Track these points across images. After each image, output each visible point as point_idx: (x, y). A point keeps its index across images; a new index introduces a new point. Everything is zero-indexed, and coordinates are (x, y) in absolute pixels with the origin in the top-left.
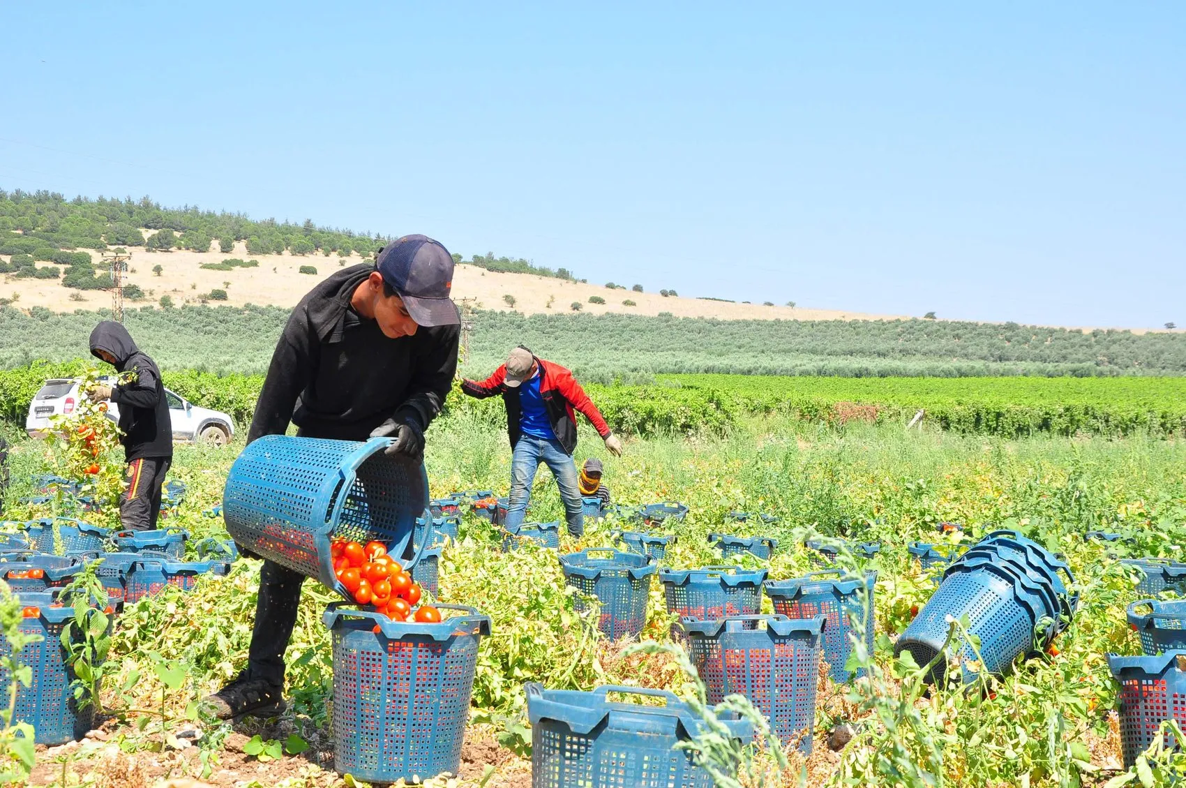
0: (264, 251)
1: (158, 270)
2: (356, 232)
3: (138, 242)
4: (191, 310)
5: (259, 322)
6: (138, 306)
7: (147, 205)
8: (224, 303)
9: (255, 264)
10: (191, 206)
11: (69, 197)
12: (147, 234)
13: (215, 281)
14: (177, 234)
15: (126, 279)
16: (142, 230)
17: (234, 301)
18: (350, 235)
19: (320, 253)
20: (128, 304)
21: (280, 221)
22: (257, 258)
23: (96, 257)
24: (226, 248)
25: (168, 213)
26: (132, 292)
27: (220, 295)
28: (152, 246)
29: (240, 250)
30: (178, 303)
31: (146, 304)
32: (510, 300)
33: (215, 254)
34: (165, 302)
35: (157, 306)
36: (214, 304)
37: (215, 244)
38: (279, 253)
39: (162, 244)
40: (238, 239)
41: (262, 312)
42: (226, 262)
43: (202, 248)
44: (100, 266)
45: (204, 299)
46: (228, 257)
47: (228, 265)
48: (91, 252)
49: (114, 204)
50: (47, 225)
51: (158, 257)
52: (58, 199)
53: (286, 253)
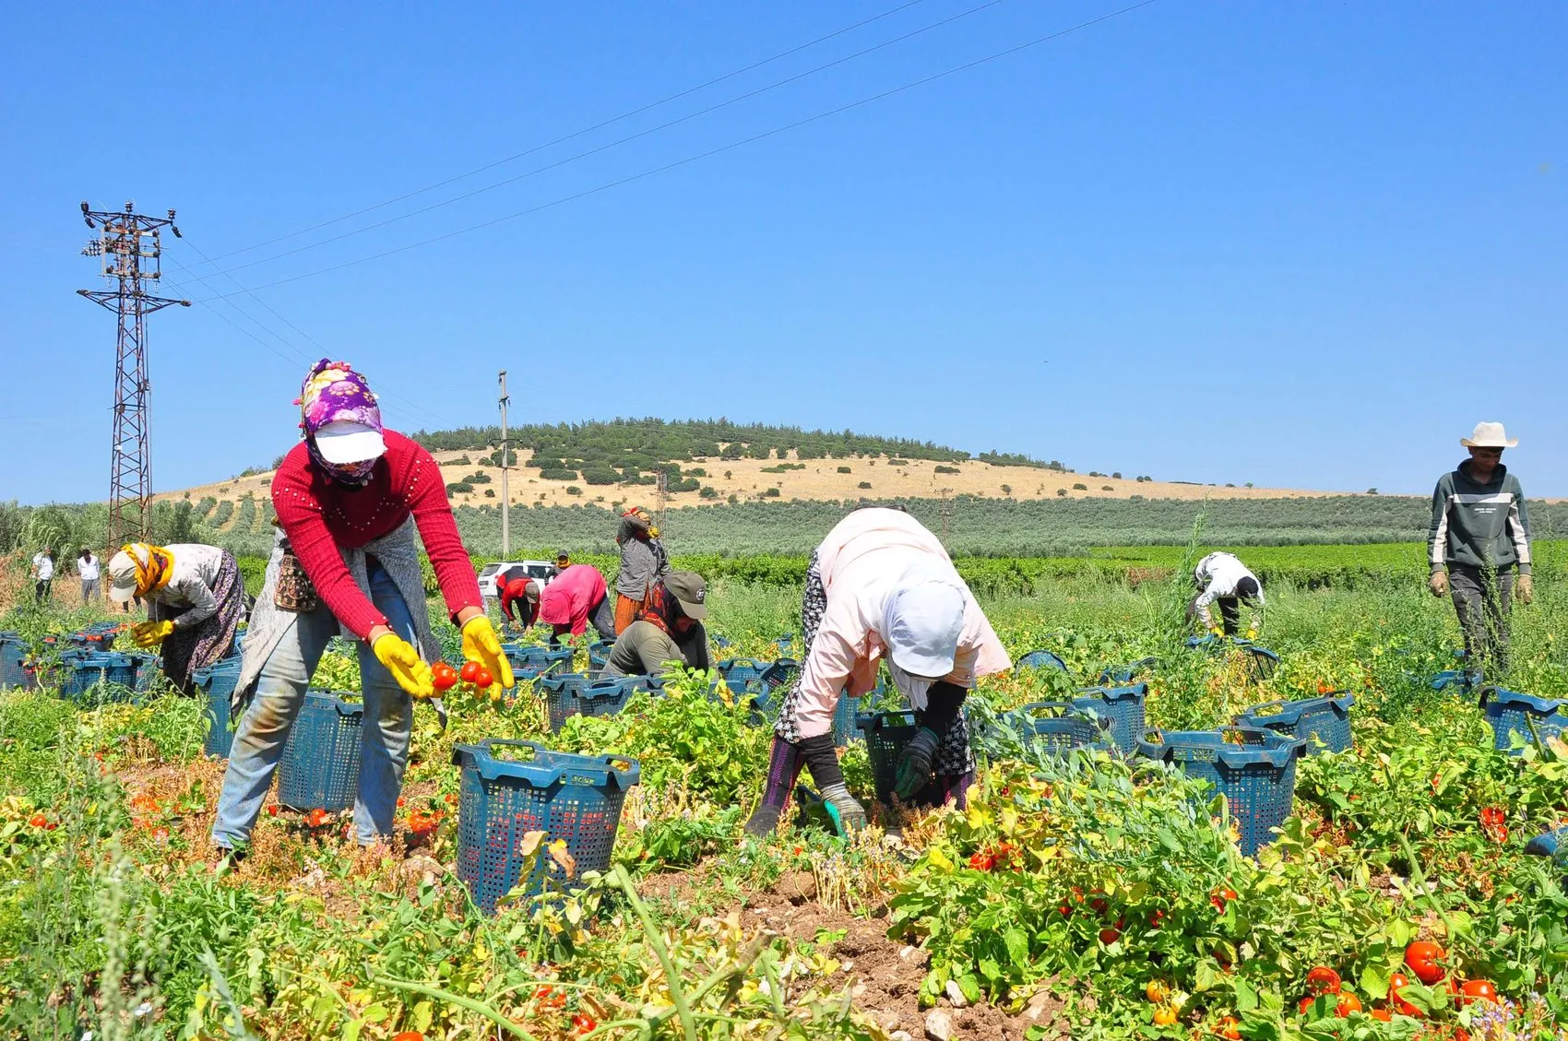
0: (811, 456)
1: (728, 474)
2: (886, 438)
3: (716, 453)
4: (751, 505)
5: (802, 513)
6: (712, 503)
7: (724, 423)
8: (777, 499)
9: (803, 467)
10: (757, 423)
11: (667, 422)
12: (722, 447)
13: (770, 482)
14: (745, 446)
15: (704, 482)
16: (720, 444)
17: (784, 498)
18: (880, 440)
19: (855, 457)
20: (705, 502)
21: (825, 432)
22: (804, 462)
23: (684, 467)
24: (782, 455)
25: (739, 429)
26: (708, 493)
27: (774, 493)
28: (726, 456)
29: (792, 456)
30: (742, 500)
31: (719, 502)
32: (1007, 489)
33: (773, 461)
34: (732, 499)
35: (726, 503)
36: (768, 500)
37: (773, 452)
38: (823, 457)
39: (733, 454)
40: (792, 448)
41: (805, 505)
42: (780, 466)
43: (764, 456)
44: (687, 473)
45: (762, 496)
46: (782, 462)
47: (781, 469)
48: (680, 463)
49: (700, 424)
50: (649, 444)
51: (730, 465)
52: (659, 422)
53: (828, 457)
